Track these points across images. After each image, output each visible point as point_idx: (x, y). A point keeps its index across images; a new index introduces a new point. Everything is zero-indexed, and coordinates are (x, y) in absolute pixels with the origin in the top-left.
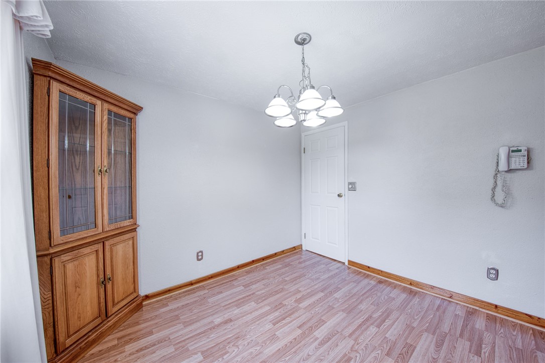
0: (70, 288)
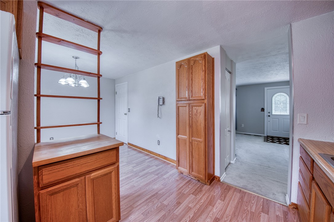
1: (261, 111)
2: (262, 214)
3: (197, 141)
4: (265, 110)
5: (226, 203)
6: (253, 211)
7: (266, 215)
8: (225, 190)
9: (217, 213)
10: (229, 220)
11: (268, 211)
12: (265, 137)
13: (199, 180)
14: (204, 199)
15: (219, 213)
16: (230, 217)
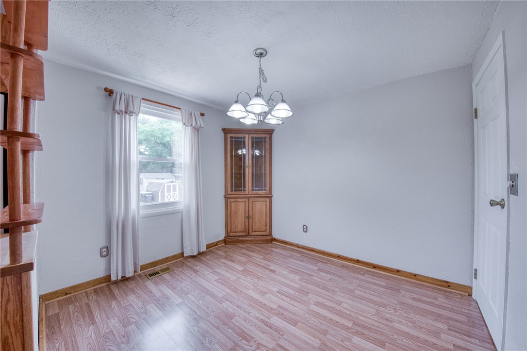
0: (233, 213)
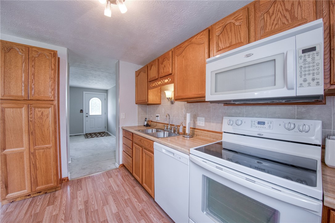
1: (81, 112)
2: (110, 179)
3: (43, 149)
4: (84, 111)
5: (85, 189)
6: (104, 181)
7: (112, 178)
8: (77, 183)
9: (83, 199)
10: (94, 195)
11: (111, 176)
12: (84, 135)
13: (45, 192)
14: (65, 200)
15: (85, 198)
16: (93, 194)
